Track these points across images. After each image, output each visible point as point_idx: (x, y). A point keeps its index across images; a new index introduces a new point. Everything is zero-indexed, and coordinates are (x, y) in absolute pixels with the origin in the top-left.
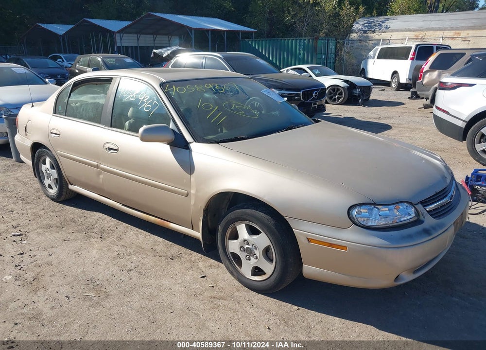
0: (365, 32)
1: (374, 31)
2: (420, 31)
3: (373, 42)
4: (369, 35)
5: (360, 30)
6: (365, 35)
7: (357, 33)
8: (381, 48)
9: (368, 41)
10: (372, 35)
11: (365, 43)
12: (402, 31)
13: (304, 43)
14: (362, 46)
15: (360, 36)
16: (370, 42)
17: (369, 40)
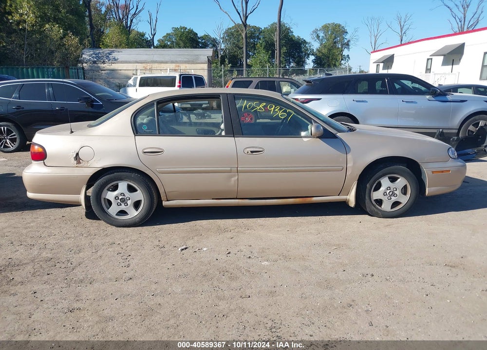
0: (95, 62)
1: (104, 62)
2: (147, 63)
3: (106, 72)
4: (99, 65)
5: (89, 60)
6: (96, 65)
7: (86, 63)
8: (141, 78)
9: (100, 71)
10: (102, 65)
11: (97, 73)
12: (130, 62)
13: (53, 72)
14: (96, 76)
15: (90, 66)
16: (103, 72)
17: (102, 70)
